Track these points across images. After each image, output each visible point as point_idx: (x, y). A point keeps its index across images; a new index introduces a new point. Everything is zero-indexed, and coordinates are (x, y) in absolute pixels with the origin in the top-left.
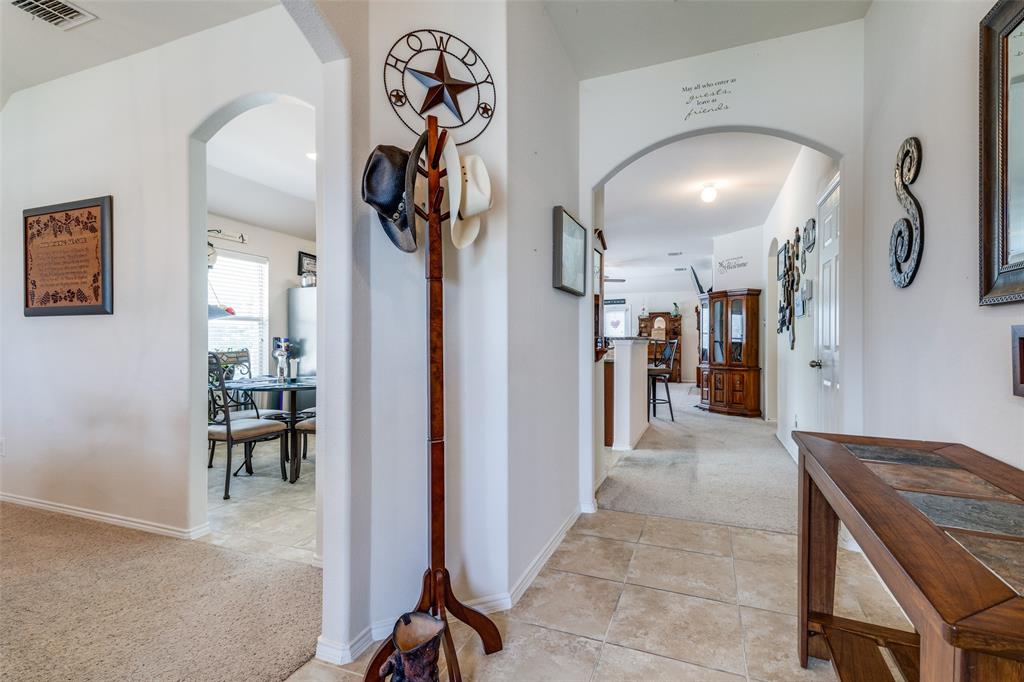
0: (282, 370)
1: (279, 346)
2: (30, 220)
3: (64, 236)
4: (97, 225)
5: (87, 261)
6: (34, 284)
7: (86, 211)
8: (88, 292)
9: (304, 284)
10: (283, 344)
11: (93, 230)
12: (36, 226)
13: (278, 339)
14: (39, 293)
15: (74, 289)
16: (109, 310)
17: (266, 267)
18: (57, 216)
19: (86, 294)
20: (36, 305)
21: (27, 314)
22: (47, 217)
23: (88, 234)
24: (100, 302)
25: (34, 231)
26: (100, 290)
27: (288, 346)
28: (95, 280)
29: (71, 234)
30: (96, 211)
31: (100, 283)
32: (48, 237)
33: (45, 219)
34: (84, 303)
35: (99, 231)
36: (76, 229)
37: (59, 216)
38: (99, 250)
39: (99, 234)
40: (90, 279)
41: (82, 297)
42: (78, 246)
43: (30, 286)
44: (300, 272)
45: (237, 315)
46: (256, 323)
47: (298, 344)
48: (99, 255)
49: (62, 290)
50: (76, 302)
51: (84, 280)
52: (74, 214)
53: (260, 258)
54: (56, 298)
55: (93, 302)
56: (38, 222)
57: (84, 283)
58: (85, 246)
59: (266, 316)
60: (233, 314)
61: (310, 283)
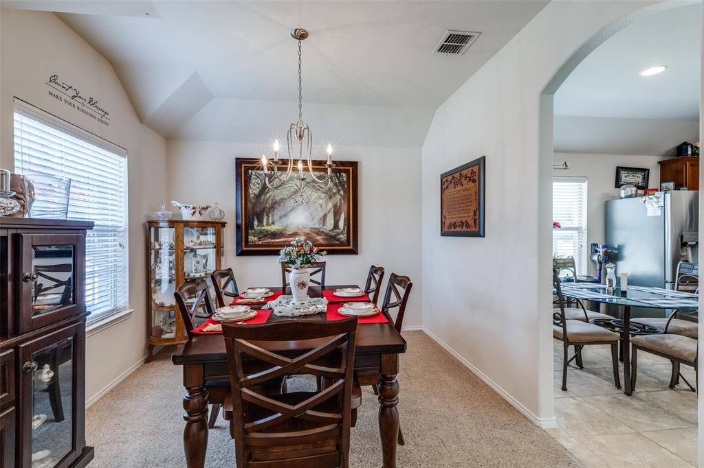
0: (611, 281)
1: (596, 251)
2: (444, 180)
3: (459, 188)
4: (476, 178)
5: (470, 202)
6: (445, 218)
7: (470, 169)
8: (471, 222)
9: (623, 195)
10: (601, 250)
11: (474, 181)
12: (446, 184)
13: (595, 245)
14: (447, 222)
15: (464, 220)
16: (482, 234)
17: (585, 185)
18: (456, 175)
19: (470, 224)
20: (446, 230)
21: (442, 235)
22: (451, 177)
23: (471, 185)
24: (477, 229)
25: (445, 186)
26: (477, 221)
27: (606, 252)
28: (475, 215)
29: (462, 185)
30: (475, 169)
31: (477, 217)
32: (452, 189)
33: (450, 178)
34: (469, 230)
35: (477, 181)
36: (465, 182)
37: (457, 175)
38: (477, 194)
39: (477, 183)
40: (472, 213)
41: (468, 226)
42: (465, 193)
43: (443, 219)
44: (618, 185)
45: (562, 226)
46: (576, 232)
47: (616, 249)
48: (477, 198)
49: (458, 221)
50: (465, 229)
51: (469, 214)
52: (464, 172)
53: (579, 178)
54: (455, 225)
55: (474, 229)
56: (447, 180)
57: (469, 216)
58: (469, 192)
59: (584, 225)
60: (559, 227)
61: (629, 193)
